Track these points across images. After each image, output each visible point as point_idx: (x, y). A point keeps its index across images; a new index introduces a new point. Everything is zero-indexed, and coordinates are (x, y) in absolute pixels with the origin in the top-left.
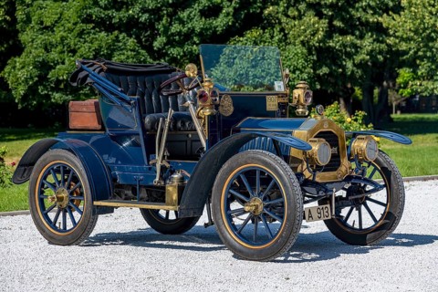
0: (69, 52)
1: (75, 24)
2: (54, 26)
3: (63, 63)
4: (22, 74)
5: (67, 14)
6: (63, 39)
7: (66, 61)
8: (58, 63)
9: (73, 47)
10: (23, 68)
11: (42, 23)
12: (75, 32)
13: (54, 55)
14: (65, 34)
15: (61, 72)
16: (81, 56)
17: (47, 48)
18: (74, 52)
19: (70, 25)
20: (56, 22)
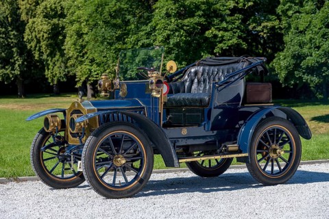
0: (315, 48)
1: (320, 29)
2: (306, 30)
3: (311, 56)
4: (283, 63)
5: (314, 22)
6: (311, 39)
7: (313, 54)
8: (308, 56)
9: (318, 44)
10: (285, 59)
11: (298, 29)
12: (320, 35)
13: (305, 50)
14: (313, 36)
15: (309, 61)
16: (323, 50)
17: (301, 45)
18: (318, 48)
19: (316, 29)
20: (307, 27)
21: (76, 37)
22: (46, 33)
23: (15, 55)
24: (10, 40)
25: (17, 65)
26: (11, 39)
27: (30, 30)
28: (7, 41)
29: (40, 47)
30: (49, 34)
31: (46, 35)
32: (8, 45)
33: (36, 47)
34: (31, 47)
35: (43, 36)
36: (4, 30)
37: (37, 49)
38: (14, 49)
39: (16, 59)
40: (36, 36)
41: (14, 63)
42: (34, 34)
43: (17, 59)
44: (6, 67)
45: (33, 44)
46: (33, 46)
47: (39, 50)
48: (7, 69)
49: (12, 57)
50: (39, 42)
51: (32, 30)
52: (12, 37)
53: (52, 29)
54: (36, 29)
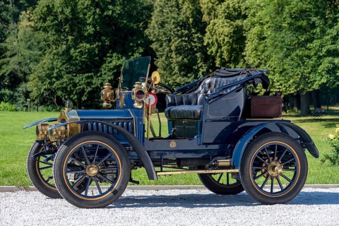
21: (257, 41)
22: (227, 36)
23: (199, 61)
24: (193, 44)
25: (200, 73)
26: (195, 42)
27: (210, 33)
28: (191, 45)
29: (222, 52)
30: (230, 38)
31: (227, 39)
32: (192, 49)
33: (217, 52)
34: (212, 52)
35: (224, 40)
36: (186, 32)
37: (218, 54)
38: (198, 55)
39: (199, 65)
40: (217, 40)
41: (198, 71)
42: (215, 37)
43: (201, 66)
44: (189, 75)
45: (214, 49)
46: (214, 52)
47: (221, 56)
48: (189, 77)
49: (196, 64)
50: (220, 47)
51: (213, 33)
52: (195, 40)
53: (234, 32)
54: (217, 32)
